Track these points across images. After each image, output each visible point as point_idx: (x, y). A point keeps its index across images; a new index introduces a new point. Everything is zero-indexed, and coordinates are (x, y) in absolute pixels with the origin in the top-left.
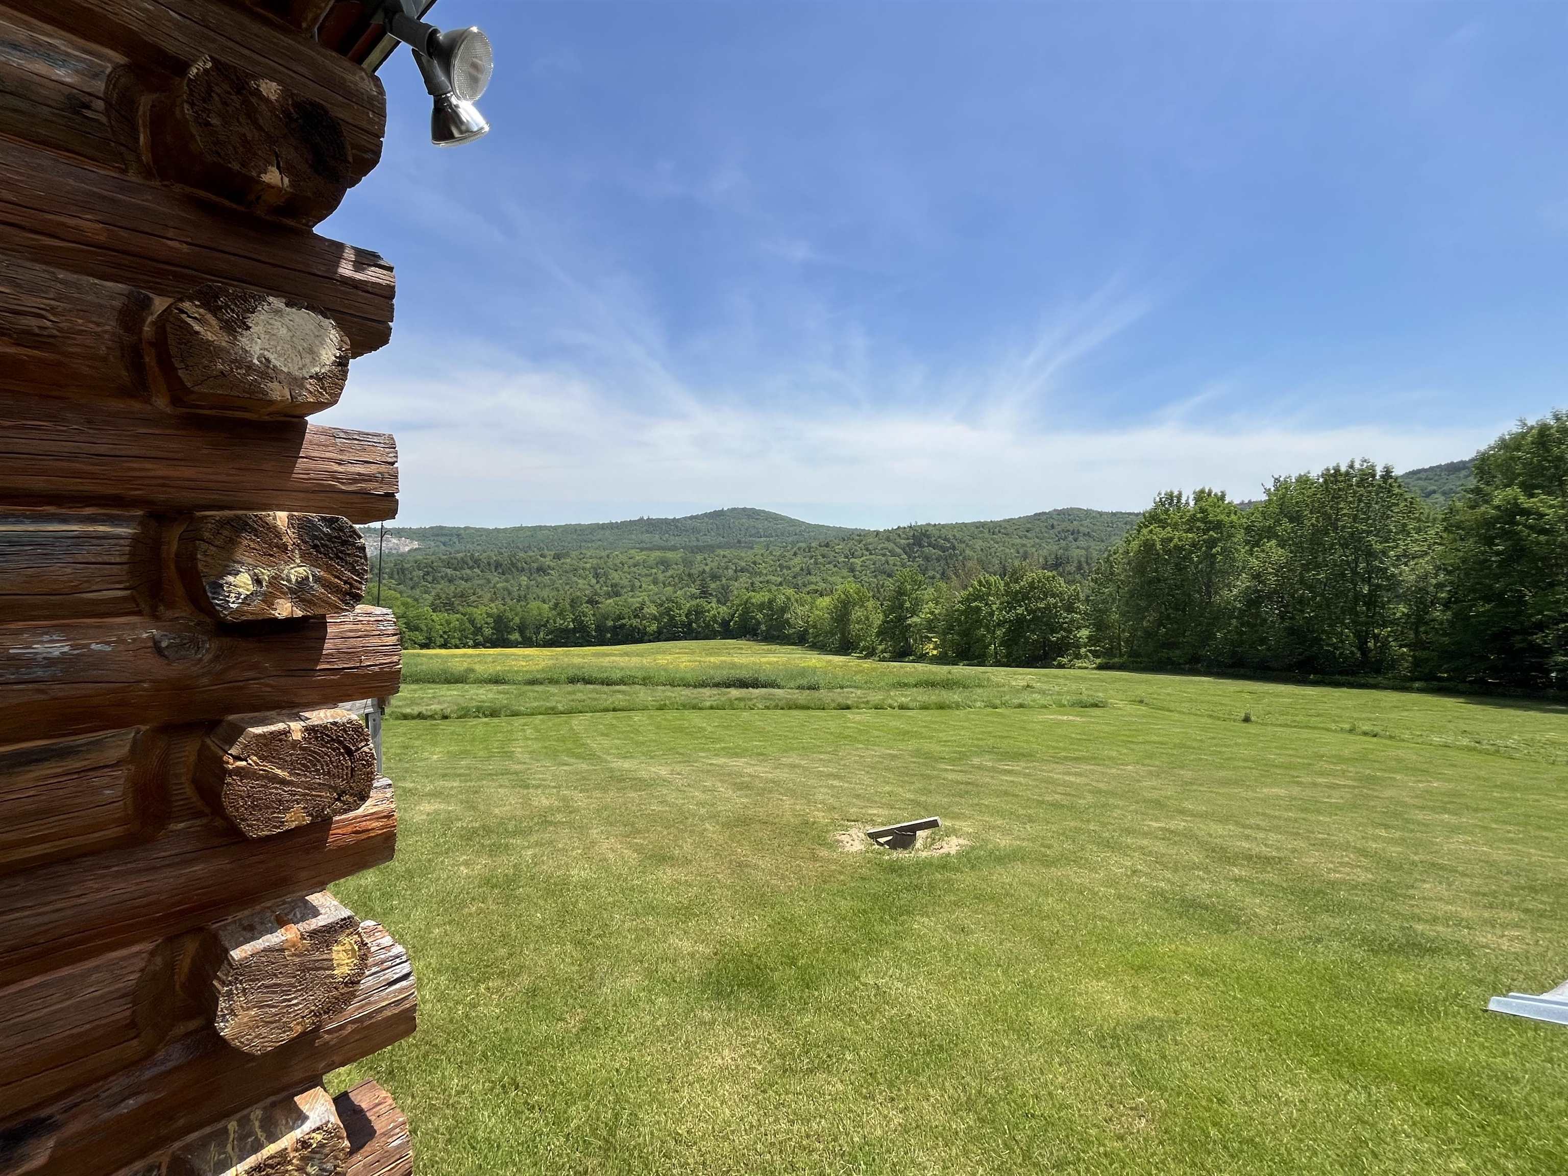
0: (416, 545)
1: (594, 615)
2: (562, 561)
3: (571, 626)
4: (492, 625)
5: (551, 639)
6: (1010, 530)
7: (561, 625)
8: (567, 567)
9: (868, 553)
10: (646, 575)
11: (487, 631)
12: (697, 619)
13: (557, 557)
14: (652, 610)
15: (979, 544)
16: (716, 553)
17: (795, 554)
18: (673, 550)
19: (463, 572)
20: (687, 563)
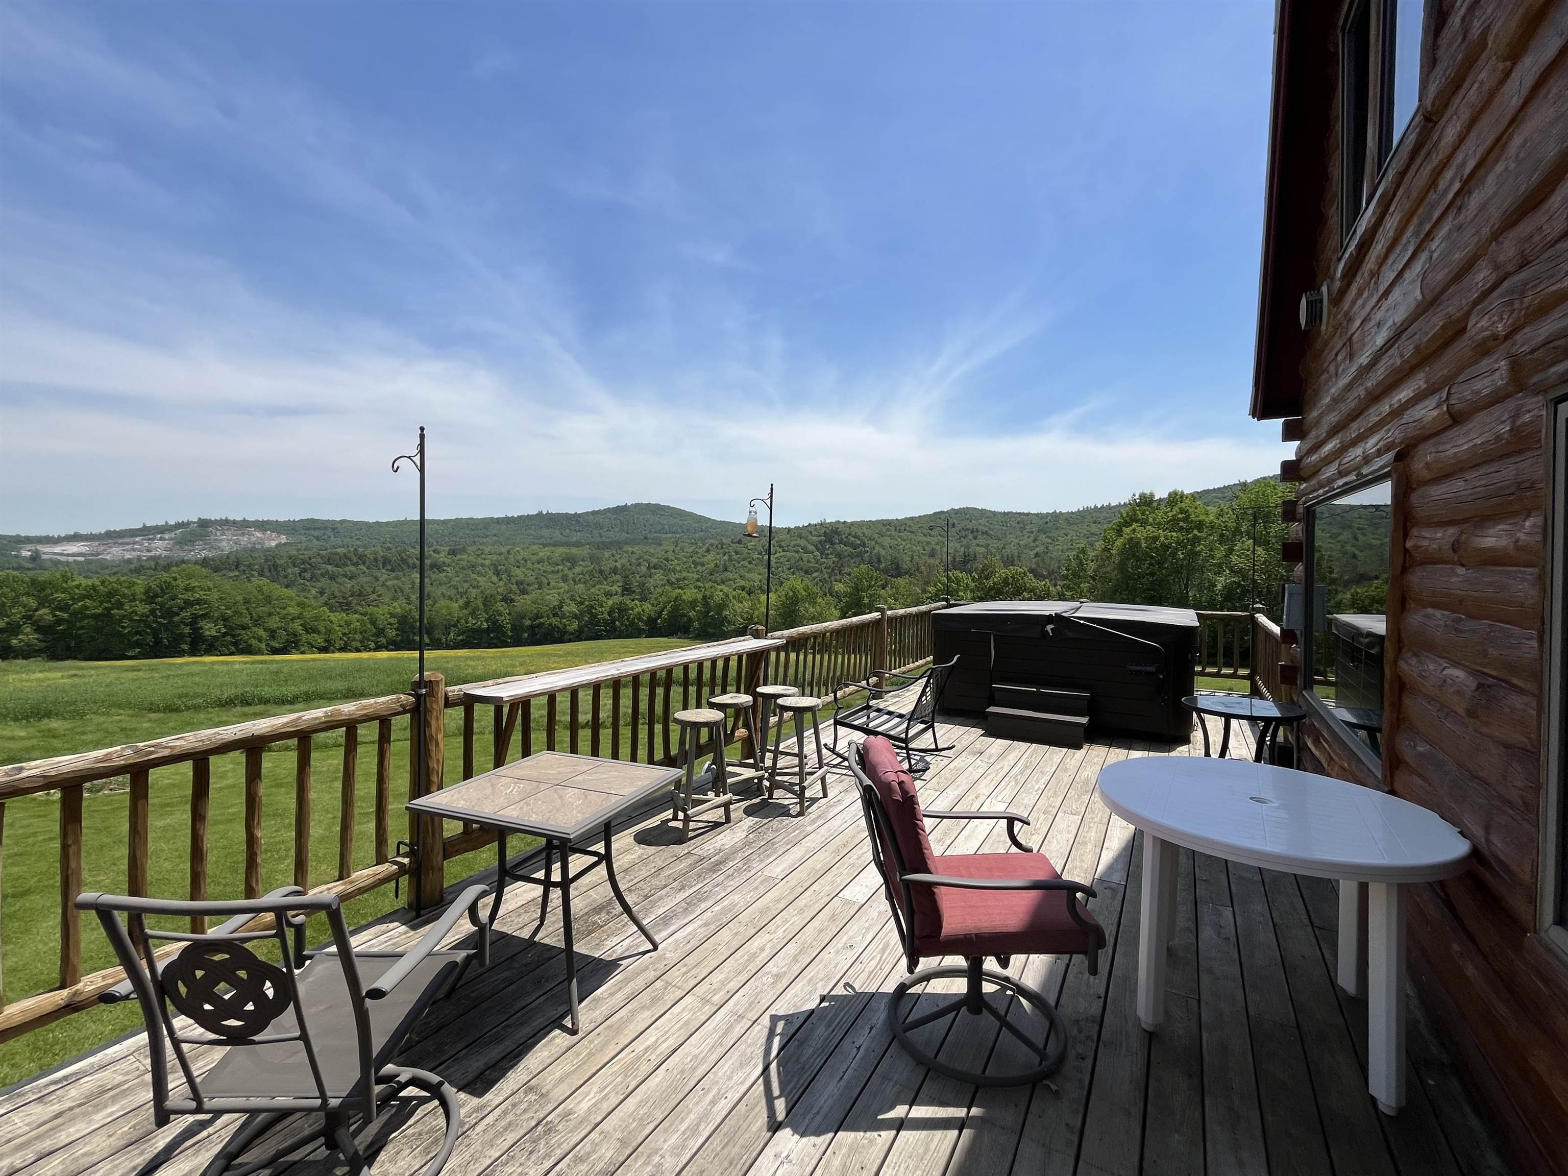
0: (283, 539)
1: (509, 614)
2: (459, 557)
3: (485, 625)
4: (395, 626)
5: (462, 640)
6: (915, 529)
7: (474, 624)
8: (464, 563)
9: (780, 550)
10: (553, 572)
11: (392, 633)
12: (621, 617)
13: (453, 553)
14: (572, 608)
15: (887, 541)
16: (624, 549)
17: (708, 551)
18: (578, 546)
19: (347, 569)
20: (593, 559)
